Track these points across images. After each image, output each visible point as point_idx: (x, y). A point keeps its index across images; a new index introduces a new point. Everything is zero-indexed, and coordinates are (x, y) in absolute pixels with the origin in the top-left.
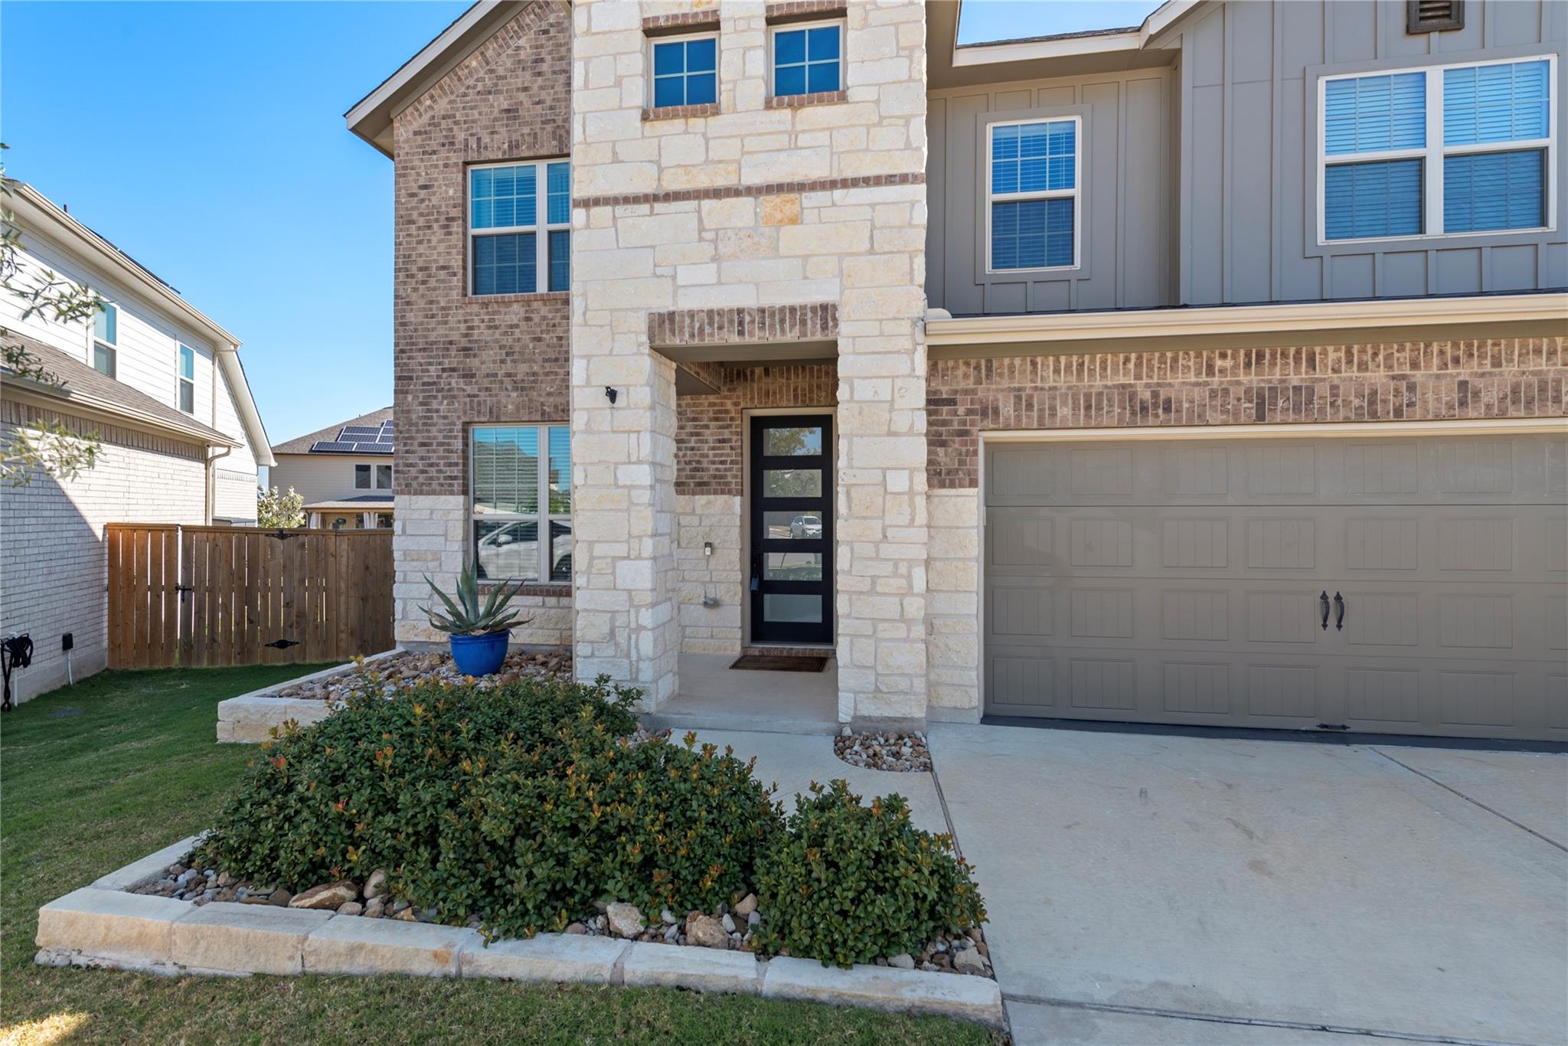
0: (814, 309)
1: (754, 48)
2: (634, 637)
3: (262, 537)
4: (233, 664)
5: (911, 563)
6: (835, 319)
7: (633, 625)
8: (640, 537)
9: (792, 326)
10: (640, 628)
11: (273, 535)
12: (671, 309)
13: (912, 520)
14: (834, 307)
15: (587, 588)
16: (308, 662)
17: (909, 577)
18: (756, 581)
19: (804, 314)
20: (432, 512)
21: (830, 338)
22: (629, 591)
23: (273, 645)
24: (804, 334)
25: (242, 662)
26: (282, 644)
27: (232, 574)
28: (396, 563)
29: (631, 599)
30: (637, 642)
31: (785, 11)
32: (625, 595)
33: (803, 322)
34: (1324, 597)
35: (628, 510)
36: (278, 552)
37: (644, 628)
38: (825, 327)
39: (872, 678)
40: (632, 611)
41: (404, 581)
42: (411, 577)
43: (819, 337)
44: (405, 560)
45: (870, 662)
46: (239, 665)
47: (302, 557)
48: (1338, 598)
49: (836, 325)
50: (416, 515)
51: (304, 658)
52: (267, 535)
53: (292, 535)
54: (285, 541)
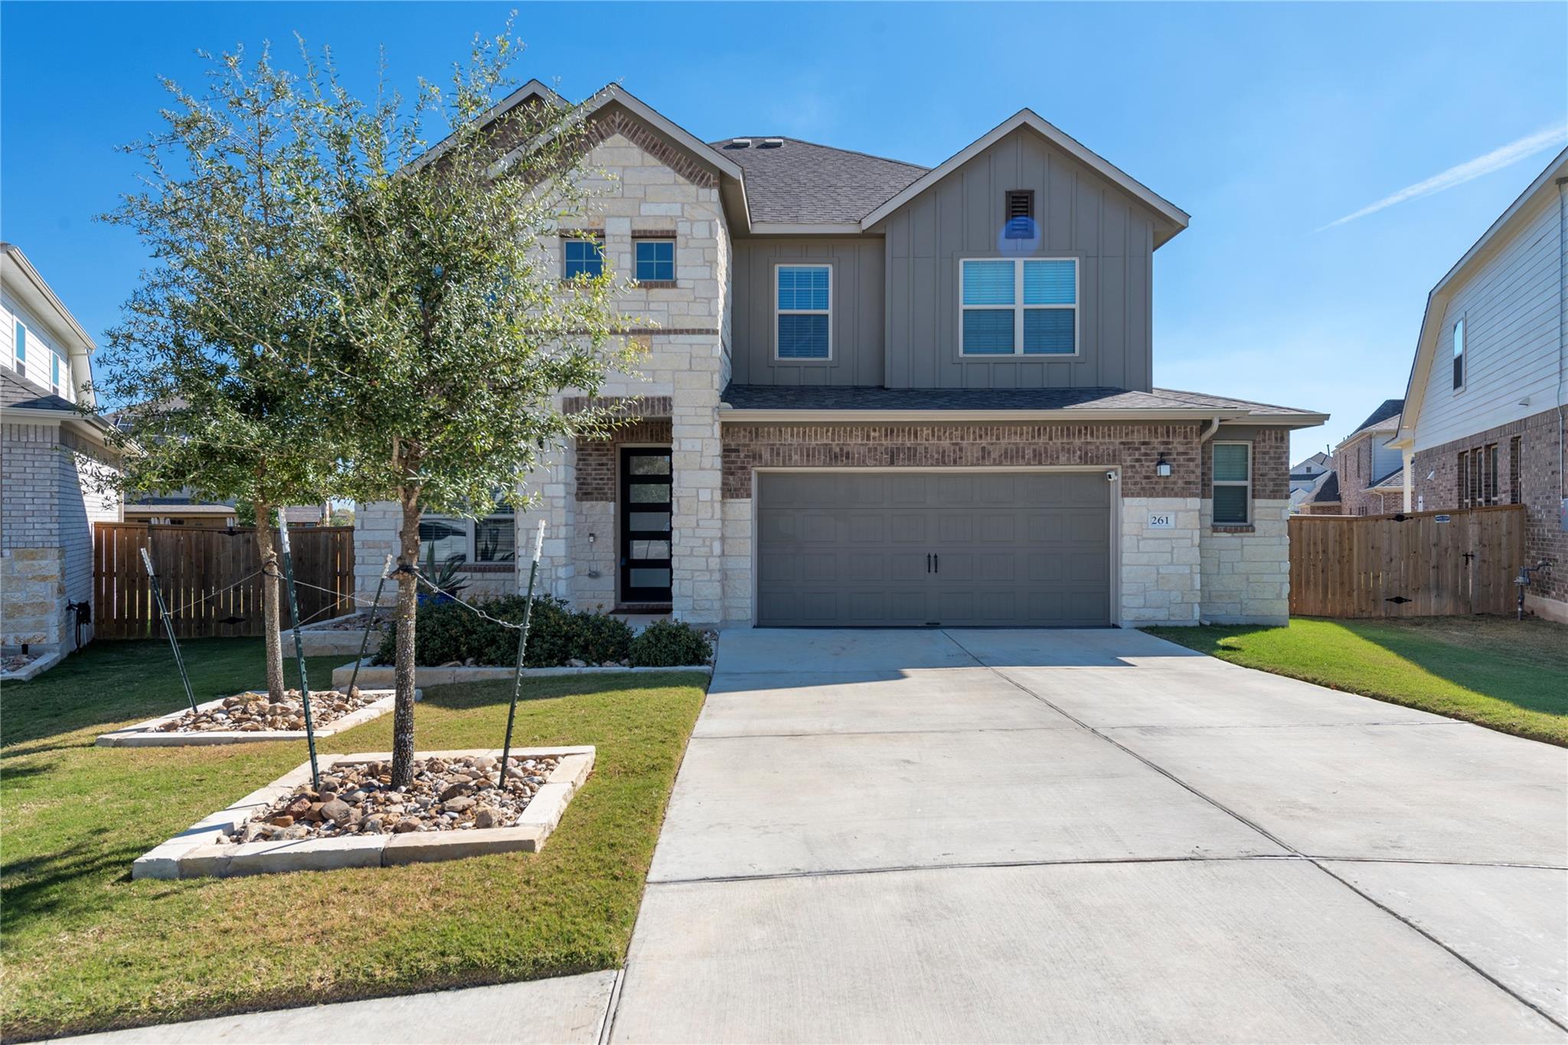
0: (659, 399)
1: (625, 253)
2: (554, 584)
3: (215, 534)
4: (193, 636)
5: (712, 539)
6: (670, 405)
7: (554, 577)
8: (558, 526)
9: (647, 408)
10: (558, 578)
11: (224, 532)
12: (577, 396)
13: (713, 516)
14: (670, 399)
15: (526, 556)
16: (252, 635)
17: (711, 547)
18: (624, 559)
19: (653, 402)
20: (385, 512)
21: (668, 415)
22: (551, 557)
23: (225, 621)
24: (653, 413)
25: (200, 635)
26: (233, 621)
27: (191, 563)
28: (355, 551)
29: (552, 562)
30: (556, 587)
31: (642, 234)
32: (549, 560)
33: (653, 407)
34: (929, 556)
35: (551, 511)
36: (229, 545)
37: (560, 578)
38: (665, 410)
39: (691, 603)
40: (553, 569)
41: (363, 563)
42: (368, 560)
43: (662, 415)
44: (363, 548)
45: (690, 593)
46: (197, 637)
47: (248, 550)
48: (936, 557)
49: (671, 409)
50: (372, 515)
51: (250, 632)
52: (220, 532)
53: (239, 532)
54: (234, 537)
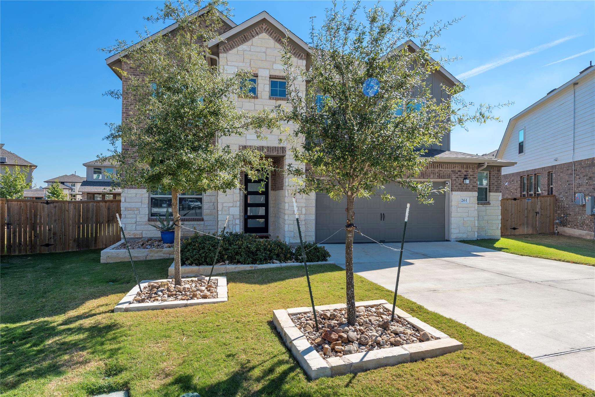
0: (280, 148)
1: (267, 84)
2: (234, 227)
3: (39, 204)
4: (28, 253)
5: (302, 207)
6: (285, 151)
7: (234, 224)
8: (236, 202)
9: (275, 151)
10: (236, 224)
11: (44, 203)
12: (245, 145)
13: (302, 197)
14: (285, 148)
15: (222, 214)
16: (57, 251)
17: (301, 211)
18: (246, 216)
19: (278, 149)
20: (136, 194)
21: (284, 155)
22: (233, 215)
23: (44, 245)
24: (278, 153)
25: (32, 252)
26: (47, 245)
27: (27, 218)
28: (122, 212)
29: (233, 217)
30: (235, 228)
31: (274, 77)
32: (232, 216)
33: (278, 151)
34: (381, 214)
35: (233, 195)
36: (46, 210)
37: (237, 224)
38: (283, 152)
39: (293, 234)
40: (234, 220)
41: (125, 218)
42: (128, 216)
43: (281, 154)
44: (125, 210)
45: (292, 230)
46: (30, 253)
47: (55, 211)
48: (384, 214)
49: (285, 152)
50: (130, 195)
51: (56, 250)
52: (41, 203)
53: (51, 203)
54: (49, 205)
